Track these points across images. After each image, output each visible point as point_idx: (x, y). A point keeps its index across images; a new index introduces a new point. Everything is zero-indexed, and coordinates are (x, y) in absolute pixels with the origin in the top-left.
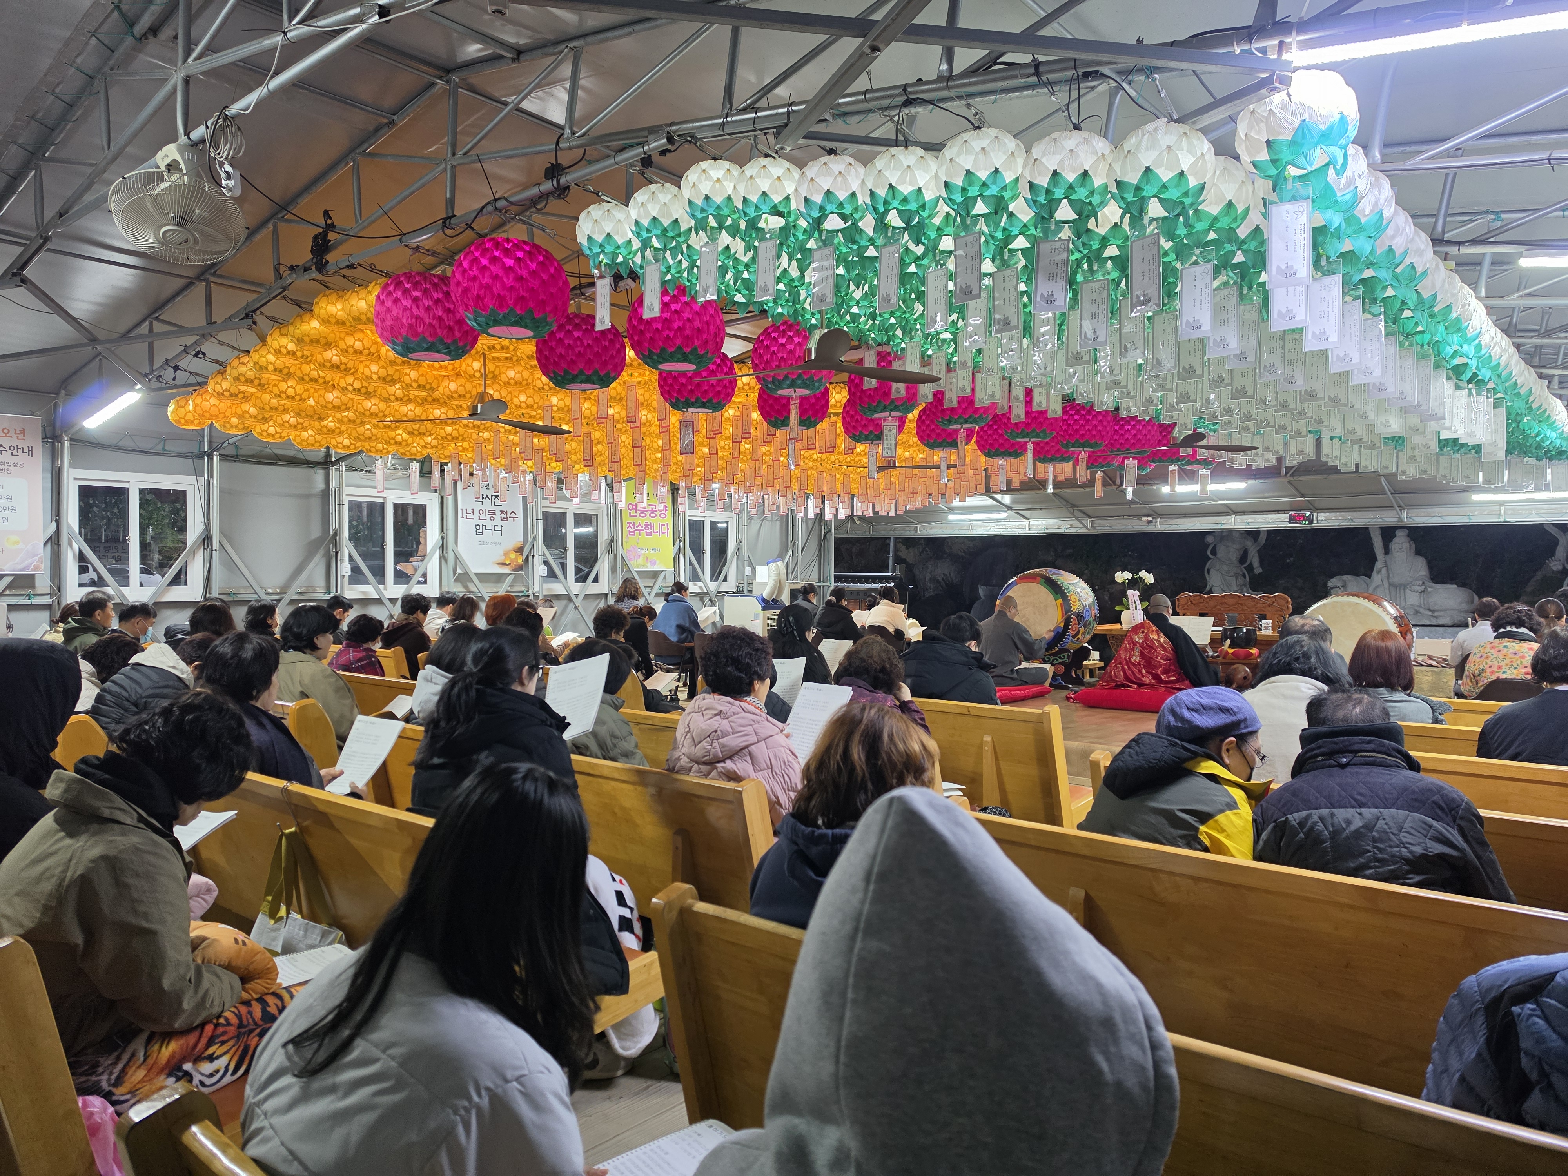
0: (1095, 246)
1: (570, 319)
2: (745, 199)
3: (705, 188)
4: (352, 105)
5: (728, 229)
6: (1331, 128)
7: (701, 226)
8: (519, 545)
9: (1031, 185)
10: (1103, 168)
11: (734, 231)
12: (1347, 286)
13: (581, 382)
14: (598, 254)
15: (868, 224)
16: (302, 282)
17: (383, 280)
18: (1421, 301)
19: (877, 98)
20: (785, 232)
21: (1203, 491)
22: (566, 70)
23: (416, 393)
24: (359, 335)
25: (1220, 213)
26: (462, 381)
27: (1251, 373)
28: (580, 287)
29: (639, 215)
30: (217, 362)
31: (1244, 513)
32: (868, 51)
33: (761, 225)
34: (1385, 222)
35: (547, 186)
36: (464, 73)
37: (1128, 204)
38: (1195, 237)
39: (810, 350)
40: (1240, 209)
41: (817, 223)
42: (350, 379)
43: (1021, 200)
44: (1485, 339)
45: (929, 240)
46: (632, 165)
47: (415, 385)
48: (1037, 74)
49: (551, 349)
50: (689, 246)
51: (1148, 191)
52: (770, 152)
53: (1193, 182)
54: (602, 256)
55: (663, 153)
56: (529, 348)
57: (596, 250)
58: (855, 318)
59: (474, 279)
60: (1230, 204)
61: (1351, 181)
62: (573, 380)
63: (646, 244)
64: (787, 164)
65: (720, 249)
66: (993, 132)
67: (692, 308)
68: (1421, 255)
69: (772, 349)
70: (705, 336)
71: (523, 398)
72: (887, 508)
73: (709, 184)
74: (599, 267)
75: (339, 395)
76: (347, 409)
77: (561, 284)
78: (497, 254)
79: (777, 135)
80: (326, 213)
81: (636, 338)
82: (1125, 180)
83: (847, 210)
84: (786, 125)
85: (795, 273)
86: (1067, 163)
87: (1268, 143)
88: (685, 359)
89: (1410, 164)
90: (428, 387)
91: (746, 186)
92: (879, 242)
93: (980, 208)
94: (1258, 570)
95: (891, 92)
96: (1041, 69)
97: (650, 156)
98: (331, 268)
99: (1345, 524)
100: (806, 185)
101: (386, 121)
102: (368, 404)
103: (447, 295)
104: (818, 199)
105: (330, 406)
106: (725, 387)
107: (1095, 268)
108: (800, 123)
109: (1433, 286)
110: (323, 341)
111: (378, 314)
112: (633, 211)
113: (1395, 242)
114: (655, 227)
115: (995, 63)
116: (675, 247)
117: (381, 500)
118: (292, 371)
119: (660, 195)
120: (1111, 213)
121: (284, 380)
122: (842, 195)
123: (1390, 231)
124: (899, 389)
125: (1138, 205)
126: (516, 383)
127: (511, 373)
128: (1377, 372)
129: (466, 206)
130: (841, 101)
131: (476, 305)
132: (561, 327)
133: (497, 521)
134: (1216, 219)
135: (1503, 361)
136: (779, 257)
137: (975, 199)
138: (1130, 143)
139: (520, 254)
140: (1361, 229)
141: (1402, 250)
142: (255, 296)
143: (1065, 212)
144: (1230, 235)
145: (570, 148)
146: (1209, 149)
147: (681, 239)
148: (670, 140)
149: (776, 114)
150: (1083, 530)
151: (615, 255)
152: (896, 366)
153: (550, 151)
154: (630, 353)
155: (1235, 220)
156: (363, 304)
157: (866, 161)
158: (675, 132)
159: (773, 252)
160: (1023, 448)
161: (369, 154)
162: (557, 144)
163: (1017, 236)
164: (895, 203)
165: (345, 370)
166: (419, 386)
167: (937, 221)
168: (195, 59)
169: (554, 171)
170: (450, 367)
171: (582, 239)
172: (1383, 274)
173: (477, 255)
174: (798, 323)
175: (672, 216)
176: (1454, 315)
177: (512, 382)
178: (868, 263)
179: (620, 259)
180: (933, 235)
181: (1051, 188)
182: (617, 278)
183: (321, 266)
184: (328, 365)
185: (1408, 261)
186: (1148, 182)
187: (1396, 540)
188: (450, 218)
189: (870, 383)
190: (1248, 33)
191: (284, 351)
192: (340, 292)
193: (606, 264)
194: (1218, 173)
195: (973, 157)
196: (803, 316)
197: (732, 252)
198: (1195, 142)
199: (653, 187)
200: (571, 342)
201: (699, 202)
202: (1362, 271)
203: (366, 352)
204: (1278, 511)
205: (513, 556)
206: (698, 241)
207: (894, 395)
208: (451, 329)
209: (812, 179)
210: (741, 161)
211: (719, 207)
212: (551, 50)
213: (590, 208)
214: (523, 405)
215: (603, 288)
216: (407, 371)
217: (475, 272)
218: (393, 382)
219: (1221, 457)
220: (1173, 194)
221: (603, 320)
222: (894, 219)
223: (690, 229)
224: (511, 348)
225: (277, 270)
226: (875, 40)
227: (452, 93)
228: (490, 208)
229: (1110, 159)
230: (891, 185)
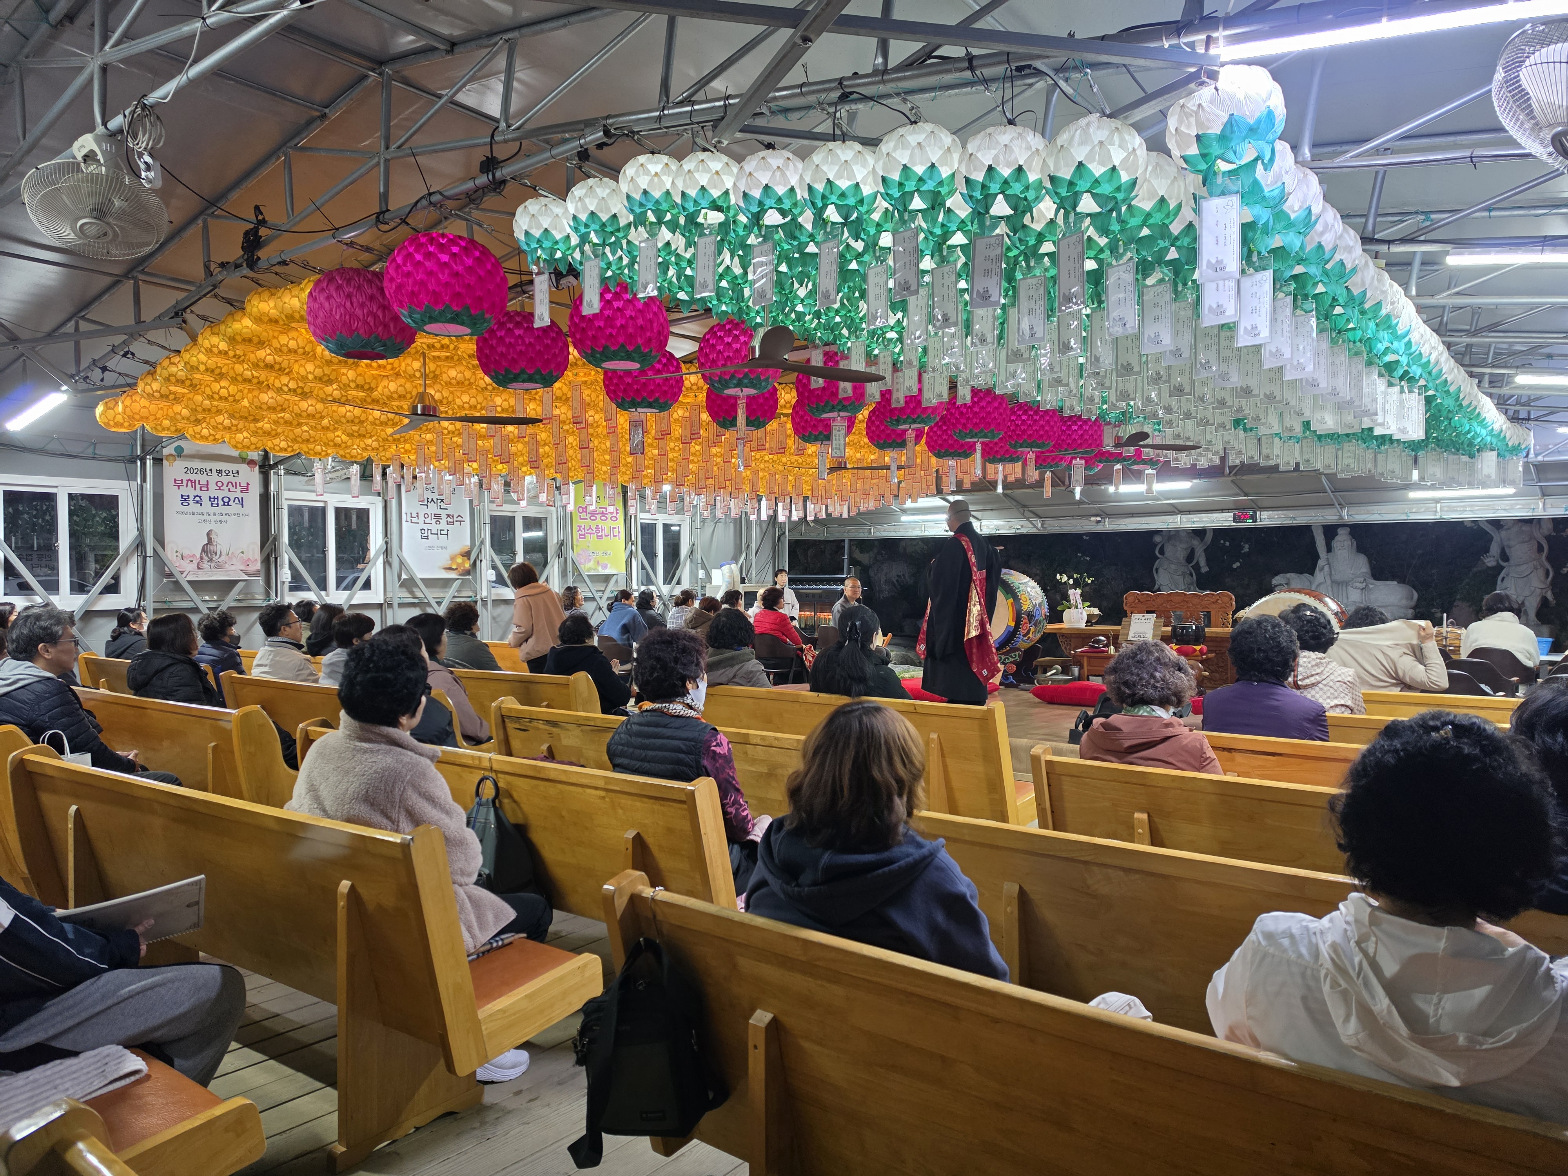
0: (1032, 242)
1: (510, 316)
2: (683, 194)
3: (643, 182)
4: (280, 97)
5: (666, 224)
6: (1259, 121)
7: (640, 221)
8: (467, 549)
9: (968, 180)
10: (1037, 163)
11: (673, 226)
12: (1278, 283)
13: (523, 381)
14: (536, 249)
15: (806, 220)
16: (233, 280)
17: (318, 276)
18: (1351, 298)
19: (814, 92)
20: (724, 227)
21: (1149, 490)
22: (501, 62)
23: (354, 393)
24: (293, 334)
25: (1153, 208)
26: (401, 381)
27: (1188, 370)
28: (521, 284)
29: (576, 209)
30: (146, 362)
31: (1190, 512)
32: (800, 42)
33: (700, 220)
34: (1313, 218)
35: (483, 180)
36: (398, 66)
37: (1062, 199)
38: (1129, 232)
39: (754, 348)
40: (1172, 205)
41: (756, 218)
42: (285, 380)
43: (957, 195)
44: (1414, 337)
45: (868, 236)
46: (567, 159)
47: (353, 385)
48: (971, 68)
49: (492, 348)
50: (629, 242)
51: (1082, 185)
52: (708, 146)
53: (1125, 177)
54: (539, 252)
55: (600, 146)
56: (469, 347)
57: (534, 245)
58: (800, 316)
59: (408, 274)
60: (1162, 200)
61: (1279, 177)
62: (515, 379)
63: (584, 239)
64: (725, 159)
65: (660, 245)
66: (928, 127)
67: (634, 306)
68: (1350, 252)
69: (718, 348)
70: (648, 334)
71: (465, 398)
72: (839, 509)
73: (647, 179)
74: (537, 262)
75: (275, 395)
76: (283, 410)
77: (499, 279)
78: (431, 249)
79: (715, 127)
80: (257, 208)
81: (578, 336)
82: (1059, 175)
83: (787, 205)
84: (723, 118)
85: (738, 270)
86: (1001, 157)
87: (1198, 137)
88: (629, 358)
89: (1338, 161)
90: (367, 387)
91: (684, 181)
92: (819, 238)
93: (917, 203)
94: (1205, 569)
95: (827, 86)
96: (975, 63)
97: (586, 149)
98: (262, 264)
99: (1288, 522)
100: (744, 180)
101: (318, 114)
102: (304, 405)
103: (381, 290)
104: (757, 193)
105: (264, 407)
106: (672, 387)
107: (1032, 264)
108: (736, 115)
109: (1363, 283)
110: (255, 340)
111: (310, 311)
112: (571, 206)
113: (1324, 238)
114: (594, 222)
115: (930, 57)
116: (614, 243)
117: (322, 504)
118: (224, 371)
119: (598, 190)
120: (1046, 208)
121: (216, 380)
122: (781, 190)
123: (1319, 227)
124: (846, 388)
125: (1071, 200)
126: (458, 383)
127: (453, 373)
128: (1310, 368)
129: (399, 201)
130: (777, 94)
131: (411, 302)
132: (501, 325)
133: (443, 525)
134: (1149, 215)
135: (1433, 358)
136: (720, 254)
137: (912, 194)
138: (1063, 138)
139: (455, 249)
140: (1290, 225)
141: (1330, 246)
142: (184, 294)
143: (1000, 207)
144: (1163, 231)
145: (506, 141)
146: (1141, 144)
147: (620, 235)
148: (607, 133)
149: (713, 107)
150: (1033, 531)
151: (553, 251)
152: (842, 365)
153: (485, 144)
154: (573, 352)
155: (1168, 216)
156: (295, 302)
157: (803, 155)
158: (611, 125)
159: (712, 248)
160: (972, 447)
161: (303, 148)
162: (492, 137)
163: (954, 233)
164: (834, 198)
165: (280, 369)
166: (357, 386)
167: (876, 216)
168: (113, 46)
169: (489, 164)
170: (389, 367)
171: (519, 235)
172: (1313, 270)
173: (411, 250)
174: (743, 322)
175: (608, 209)
176: (1384, 312)
177: (454, 382)
178: (808, 259)
179: (559, 255)
180: (872, 231)
181: (987, 183)
182: (558, 275)
183: (252, 263)
184: (262, 364)
185: (1337, 257)
186: (1081, 177)
187: (1337, 538)
188: (384, 212)
189: (818, 383)
190: (1177, 28)
191: (215, 350)
192: (273, 289)
193: (545, 260)
194: (1150, 168)
195: (909, 152)
196: (747, 314)
197: (673, 248)
198: (1127, 137)
199: (591, 181)
200: (512, 340)
201: (637, 196)
202: (1292, 267)
203: (301, 351)
204: (1222, 510)
205: (459, 560)
206: (639, 236)
207: (841, 395)
208: (386, 326)
209: (750, 174)
210: (680, 157)
211: (657, 202)
212: (485, 42)
213: (527, 203)
214: (466, 406)
215: (542, 285)
216: (344, 371)
217: (409, 267)
218: (330, 382)
219: (1166, 456)
220: (1106, 189)
221: (542, 316)
222: (832, 214)
223: (629, 225)
224: (452, 346)
225: (207, 267)
226: (806, 30)
227: (386, 86)
228: (424, 202)
229: (1044, 155)
230: (828, 179)
